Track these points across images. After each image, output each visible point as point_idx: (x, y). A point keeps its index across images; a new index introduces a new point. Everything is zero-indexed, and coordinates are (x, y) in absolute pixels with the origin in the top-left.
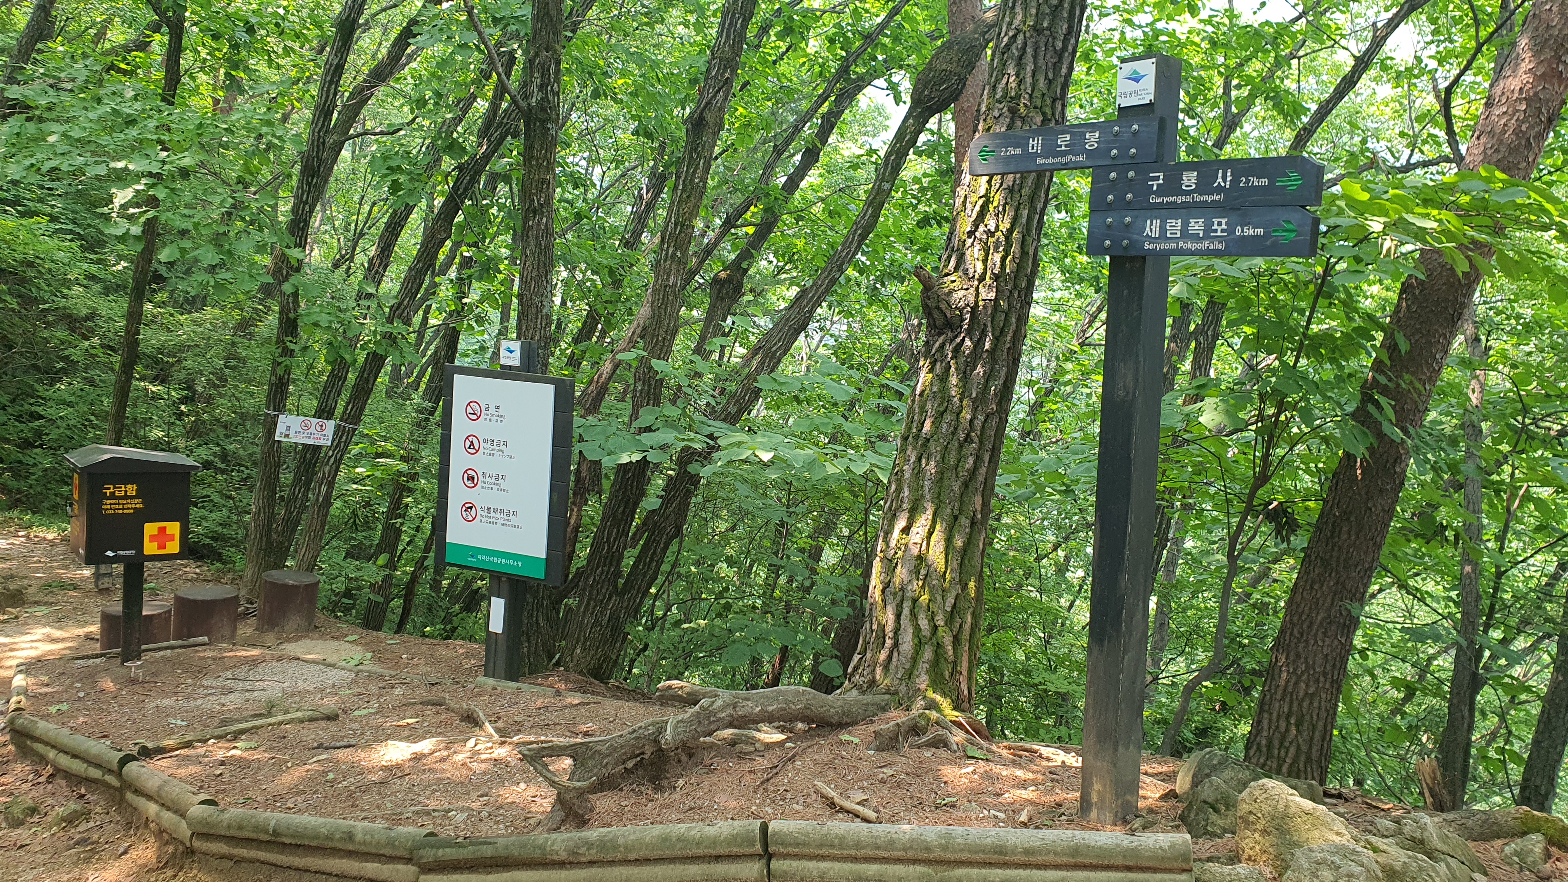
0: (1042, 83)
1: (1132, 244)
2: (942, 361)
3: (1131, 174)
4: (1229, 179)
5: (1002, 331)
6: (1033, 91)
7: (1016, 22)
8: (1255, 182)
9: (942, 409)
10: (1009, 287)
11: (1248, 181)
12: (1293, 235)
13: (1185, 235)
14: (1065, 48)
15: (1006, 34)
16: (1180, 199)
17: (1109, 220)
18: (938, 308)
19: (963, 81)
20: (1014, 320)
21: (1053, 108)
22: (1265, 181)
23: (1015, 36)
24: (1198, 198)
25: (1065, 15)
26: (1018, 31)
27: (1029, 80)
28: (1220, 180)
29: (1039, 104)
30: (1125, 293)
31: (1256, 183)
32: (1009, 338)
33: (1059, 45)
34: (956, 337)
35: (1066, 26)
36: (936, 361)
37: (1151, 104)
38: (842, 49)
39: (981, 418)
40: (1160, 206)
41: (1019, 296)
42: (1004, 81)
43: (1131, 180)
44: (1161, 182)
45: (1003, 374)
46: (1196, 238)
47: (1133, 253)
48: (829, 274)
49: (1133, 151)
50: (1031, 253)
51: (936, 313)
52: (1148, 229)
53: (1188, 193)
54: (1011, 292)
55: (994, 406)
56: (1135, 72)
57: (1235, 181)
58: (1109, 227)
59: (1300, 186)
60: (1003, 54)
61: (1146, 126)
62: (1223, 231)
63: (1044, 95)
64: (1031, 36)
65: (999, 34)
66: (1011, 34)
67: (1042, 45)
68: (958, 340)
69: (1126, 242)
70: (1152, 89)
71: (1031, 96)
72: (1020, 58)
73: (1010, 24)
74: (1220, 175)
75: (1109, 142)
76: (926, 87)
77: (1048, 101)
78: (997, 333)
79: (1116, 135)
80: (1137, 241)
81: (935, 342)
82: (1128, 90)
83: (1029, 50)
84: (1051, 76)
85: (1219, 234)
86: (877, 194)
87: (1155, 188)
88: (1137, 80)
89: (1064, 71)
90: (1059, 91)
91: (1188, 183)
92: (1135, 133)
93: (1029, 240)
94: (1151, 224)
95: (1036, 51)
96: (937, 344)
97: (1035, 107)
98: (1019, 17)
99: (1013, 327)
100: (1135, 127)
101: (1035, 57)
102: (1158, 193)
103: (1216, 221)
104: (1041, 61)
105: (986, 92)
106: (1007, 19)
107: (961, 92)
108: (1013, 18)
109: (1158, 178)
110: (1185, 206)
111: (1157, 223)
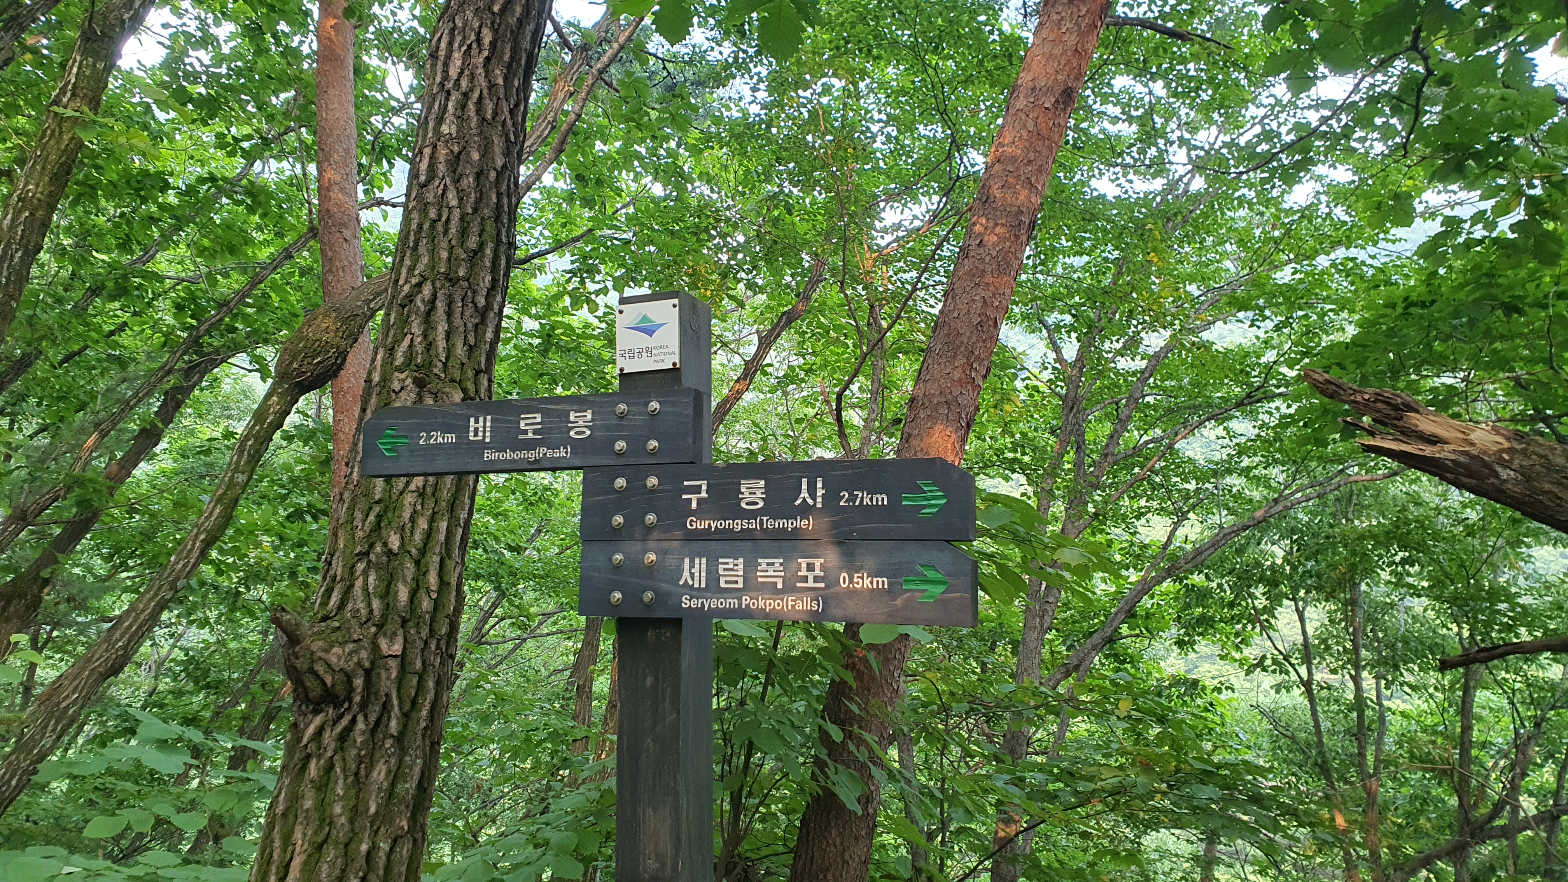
0: (460, 350)
1: (661, 598)
2: (319, 757)
3: (653, 481)
4: (820, 493)
5: (414, 702)
6: (447, 358)
7: (420, 268)
8: (865, 498)
9: (319, 839)
10: (424, 635)
11: (853, 498)
12: (941, 589)
13: (750, 585)
14: (488, 307)
15: (406, 282)
16: (738, 525)
17: (619, 557)
18: (312, 671)
19: (343, 355)
20: (431, 684)
21: (476, 384)
22: (882, 499)
23: (419, 285)
24: (769, 523)
25: (488, 264)
26: (424, 279)
27: (441, 344)
28: (804, 494)
29: (457, 375)
30: (649, 681)
31: (866, 501)
32: (424, 713)
33: (481, 301)
34: (341, 716)
35: (489, 278)
36: (308, 757)
37: (674, 371)
38: (192, 317)
39: (385, 846)
40: (705, 536)
41: (438, 647)
42: (406, 342)
43: (653, 491)
44: (704, 495)
45: (417, 770)
46: (772, 590)
47: (662, 614)
48: (156, 594)
49: (653, 444)
50: (454, 581)
51: (310, 682)
52: (686, 574)
53: (751, 515)
54: (426, 642)
55: (405, 824)
56: (645, 318)
57: (831, 497)
58: (617, 568)
59: (942, 508)
60: (403, 307)
61: (674, 404)
62: (816, 579)
63: (463, 364)
64: (443, 286)
65: (397, 281)
66: (414, 281)
67: (458, 299)
68: (345, 722)
69: (648, 596)
70: (674, 345)
71: (445, 364)
72: (428, 314)
73: (411, 269)
74: (804, 486)
75: (609, 428)
76: (294, 359)
77: (470, 374)
78: (407, 707)
79: (622, 416)
80: (668, 594)
81: (307, 726)
82: (635, 347)
83: (441, 305)
84: (472, 341)
85: (811, 584)
86: (228, 488)
87: (694, 505)
88: (650, 332)
89: (489, 336)
90: (483, 360)
91: (752, 498)
92: (653, 415)
93: (450, 564)
94: (692, 566)
95: (449, 305)
96: (311, 729)
97: (453, 381)
98: (425, 260)
99: (430, 696)
100: (655, 405)
101: (449, 314)
102: (699, 513)
103: (803, 562)
104: (457, 321)
105: (379, 357)
106: (407, 262)
107: (340, 367)
108: (416, 260)
109: (697, 490)
110: (746, 536)
111: (701, 564)
